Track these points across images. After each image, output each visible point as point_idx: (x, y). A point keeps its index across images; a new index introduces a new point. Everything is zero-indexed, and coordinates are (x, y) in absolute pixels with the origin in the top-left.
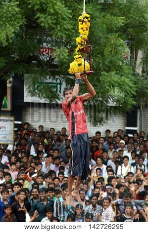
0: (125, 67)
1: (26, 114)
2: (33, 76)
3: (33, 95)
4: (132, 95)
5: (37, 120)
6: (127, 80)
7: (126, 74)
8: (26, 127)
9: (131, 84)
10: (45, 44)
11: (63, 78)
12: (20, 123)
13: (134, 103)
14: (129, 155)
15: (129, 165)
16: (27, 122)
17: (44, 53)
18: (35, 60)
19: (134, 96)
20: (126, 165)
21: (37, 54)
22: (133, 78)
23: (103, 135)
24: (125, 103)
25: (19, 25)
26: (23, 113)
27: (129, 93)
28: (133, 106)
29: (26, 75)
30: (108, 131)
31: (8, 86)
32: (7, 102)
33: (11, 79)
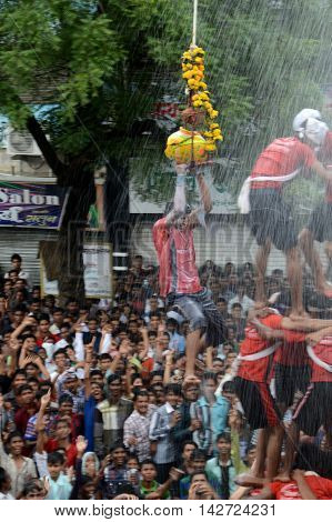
3: (144, 198)
10: (166, 97)
12: (124, 255)
17: (166, 115)
18: (148, 130)
21: (153, 116)
25: (113, 62)
31: (99, 182)
32: (98, 214)
33: (104, 170)
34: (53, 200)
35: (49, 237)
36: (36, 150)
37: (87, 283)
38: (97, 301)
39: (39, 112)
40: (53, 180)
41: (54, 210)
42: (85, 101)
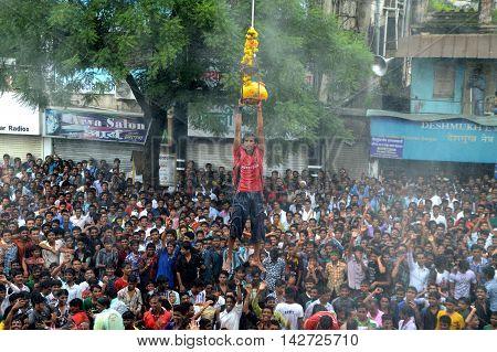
0: (305, 96)
2: (197, 105)
3: (196, 127)
5: (203, 158)
7: (306, 103)
9: (312, 115)
10: (211, 67)
12: (183, 161)
13: (317, 137)
14: (313, 198)
15: (311, 211)
17: (211, 78)
18: (200, 87)
19: (316, 130)
21: (203, 79)
22: (316, 108)
27: (311, 125)
29: (189, 104)
31: (169, 116)
32: (168, 135)
33: (172, 109)
34: (141, 127)
35: (138, 149)
36: (132, 96)
37: (161, 177)
38: (166, 188)
39: (135, 73)
40: (142, 114)
41: (141, 132)
42: (165, 67)
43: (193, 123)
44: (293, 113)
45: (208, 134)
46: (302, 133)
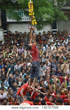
0: (49, 4)
1: (8, 27)
2: (9, 10)
3: (10, 19)
4: (53, 16)
6: (50, 10)
7: (50, 7)
8: (9, 33)
9: (52, 12)
11: (23, 10)
12: (6, 31)
13: (54, 19)
15: (54, 46)
16: (9, 30)
18: (10, 3)
19: (54, 16)
20: (53, 46)
22: (53, 8)
23: (42, 34)
24: (50, 19)
26: (7, 27)
27: (52, 15)
28: (54, 21)
30: (44, 32)
33: (0, 12)
43: (8, 17)
44: (45, 11)
45: (15, 21)
46: (49, 18)
